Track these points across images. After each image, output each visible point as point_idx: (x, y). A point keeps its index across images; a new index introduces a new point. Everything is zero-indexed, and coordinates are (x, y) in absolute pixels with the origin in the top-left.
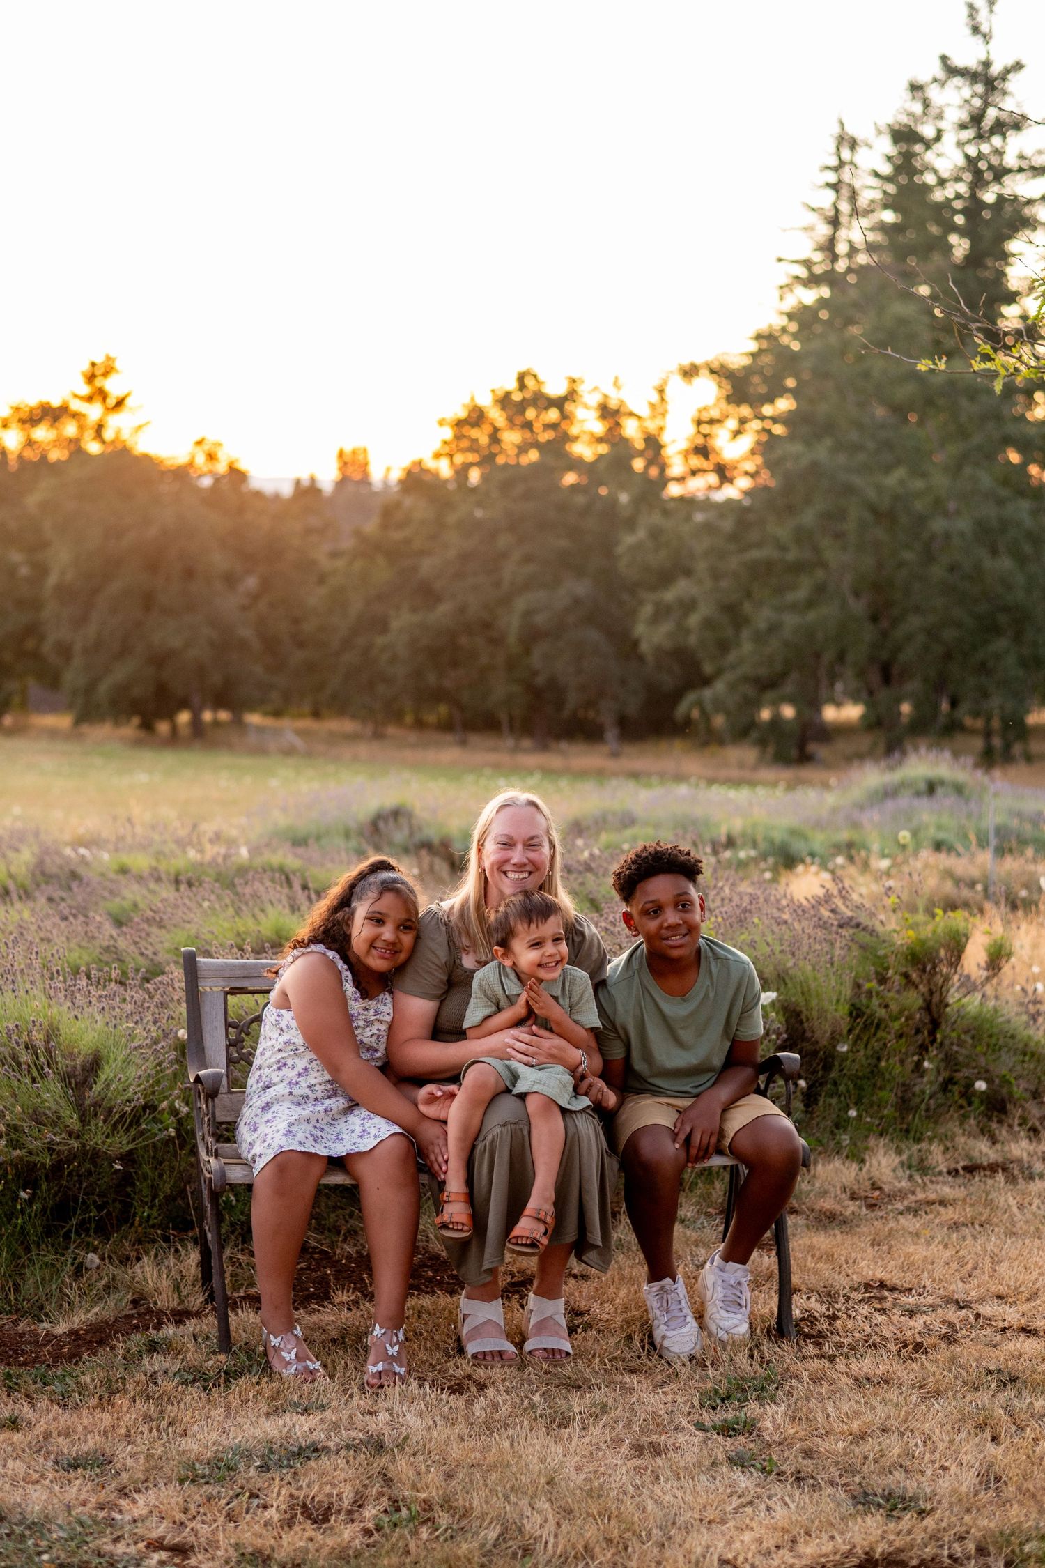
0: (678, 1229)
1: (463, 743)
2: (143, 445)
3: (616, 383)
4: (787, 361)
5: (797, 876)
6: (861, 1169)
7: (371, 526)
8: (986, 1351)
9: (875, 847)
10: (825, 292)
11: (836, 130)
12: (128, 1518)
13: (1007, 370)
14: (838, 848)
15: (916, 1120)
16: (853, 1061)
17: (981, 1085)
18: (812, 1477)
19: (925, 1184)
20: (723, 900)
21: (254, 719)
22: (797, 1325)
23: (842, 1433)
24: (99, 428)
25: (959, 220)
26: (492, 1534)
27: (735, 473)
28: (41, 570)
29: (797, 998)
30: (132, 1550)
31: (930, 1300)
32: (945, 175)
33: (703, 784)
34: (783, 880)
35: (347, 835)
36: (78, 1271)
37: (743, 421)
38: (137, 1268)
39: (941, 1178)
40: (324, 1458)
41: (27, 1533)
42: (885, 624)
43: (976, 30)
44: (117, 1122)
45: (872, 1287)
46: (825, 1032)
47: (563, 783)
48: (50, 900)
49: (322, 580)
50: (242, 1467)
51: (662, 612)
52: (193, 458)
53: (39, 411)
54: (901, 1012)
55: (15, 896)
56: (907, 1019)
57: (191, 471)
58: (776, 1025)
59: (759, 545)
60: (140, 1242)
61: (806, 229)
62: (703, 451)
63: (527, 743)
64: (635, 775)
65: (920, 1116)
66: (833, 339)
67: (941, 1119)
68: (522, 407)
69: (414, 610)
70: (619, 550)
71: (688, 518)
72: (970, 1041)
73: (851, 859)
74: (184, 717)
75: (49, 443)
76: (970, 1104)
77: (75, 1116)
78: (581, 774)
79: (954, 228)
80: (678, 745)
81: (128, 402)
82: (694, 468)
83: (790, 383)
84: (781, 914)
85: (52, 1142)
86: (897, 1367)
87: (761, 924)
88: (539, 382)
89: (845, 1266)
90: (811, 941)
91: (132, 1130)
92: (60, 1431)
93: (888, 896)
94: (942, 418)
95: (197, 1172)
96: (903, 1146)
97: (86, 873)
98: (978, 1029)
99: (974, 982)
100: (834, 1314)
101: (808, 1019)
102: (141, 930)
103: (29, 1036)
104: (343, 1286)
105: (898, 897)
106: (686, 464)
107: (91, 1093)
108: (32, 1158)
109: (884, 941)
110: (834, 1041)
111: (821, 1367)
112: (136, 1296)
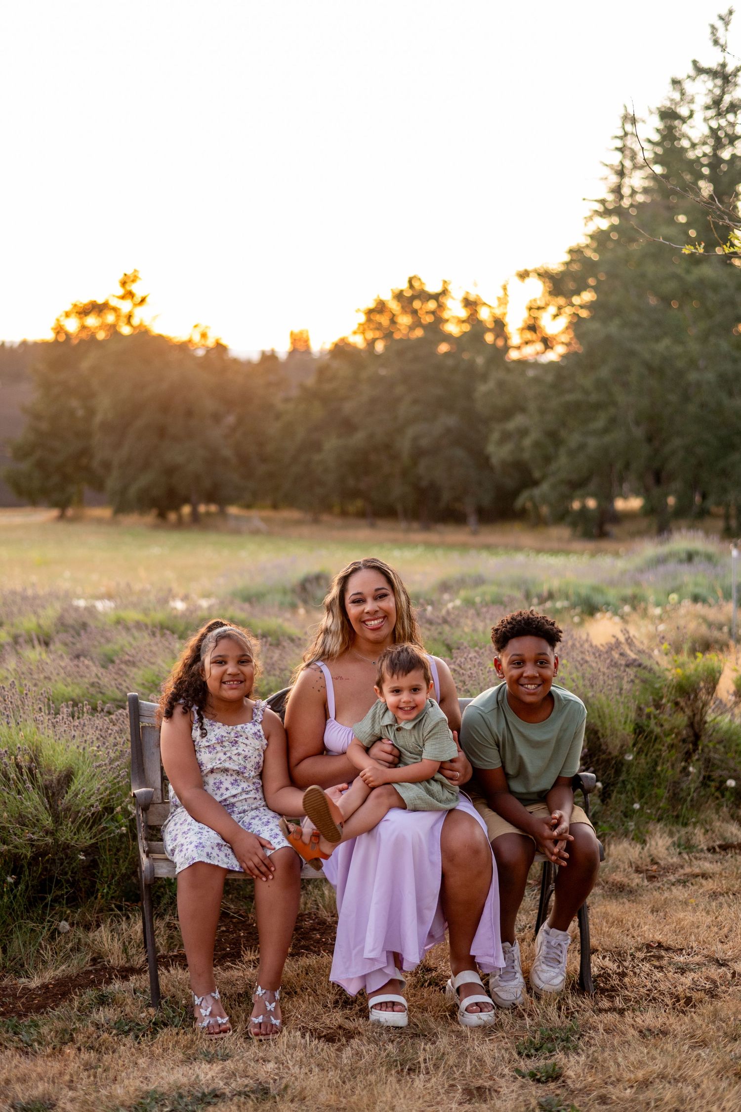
1: (372, 526)
2: (158, 328)
4: (590, 267)
5: (596, 621)
6: (643, 849)
7: (310, 381)
9: (652, 598)
10: (615, 220)
11: (622, 112)
14: (625, 600)
15: (684, 809)
16: (637, 767)
17: (731, 783)
19: (691, 860)
21: (233, 510)
22: (595, 981)
23: (629, 1080)
24: (129, 317)
25: (706, 171)
27: (555, 343)
28: (91, 412)
29: (594, 721)
31: (697, 959)
32: (696, 141)
33: (533, 554)
34: (587, 625)
35: (285, 592)
36: (54, 934)
37: (560, 308)
38: (97, 933)
39: (703, 855)
40: (220, 1105)
42: (656, 443)
43: (716, 42)
44: (84, 821)
45: (653, 947)
46: (616, 746)
47: (440, 553)
48: (65, 644)
49: (278, 416)
51: (506, 437)
52: (192, 336)
53: (89, 306)
54: (672, 730)
55: (36, 642)
56: (677, 735)
57: (190, 346)
59: (571, 391)
60: (100, 911)
61: (602, 179)
62: (533, 328)
63: (415, 525)
64: (488, 547)
65: (687, 807)
66: (620, 252)
67: (702, 808)
68: (413, 298)
69: (340, 437)
70: (477, 395)
71: (523, 373)
72: (722, 749)
73: (634, 608)
74: (186, 510)
75: (97, 328)
76: (723, 796)
77: (50, 819)
78: (451, 547)
79: (702, 176)
80: (517, 527)
81: (147, 299)
82: (527, 340)
83: (592, 281)
84: (583, 656)
85: (31, 840)
86: (672, 1020)
87: (568, 665)
88: (422, 283)
89: (632, 930)
90: (606, 678)
91: (94, 828)
92: (18, 1078)
93: (662, 644)
94: (695, 304)
95: (137, 863)
96: (674, 829)
97: (92, 623)
98: (729, 740)
99: (725, 705)
100: (623, 971)
101: (603, 736)
102: (121, 669)
103: (16, 759)
104: (251, 947)
105: (670, 644)
106: (522, 338)
107: (63, 801)
108: (18, 851)
109: (659, 677)
110: (622, 753)
111: (613, 1020)
112: (95, 955)
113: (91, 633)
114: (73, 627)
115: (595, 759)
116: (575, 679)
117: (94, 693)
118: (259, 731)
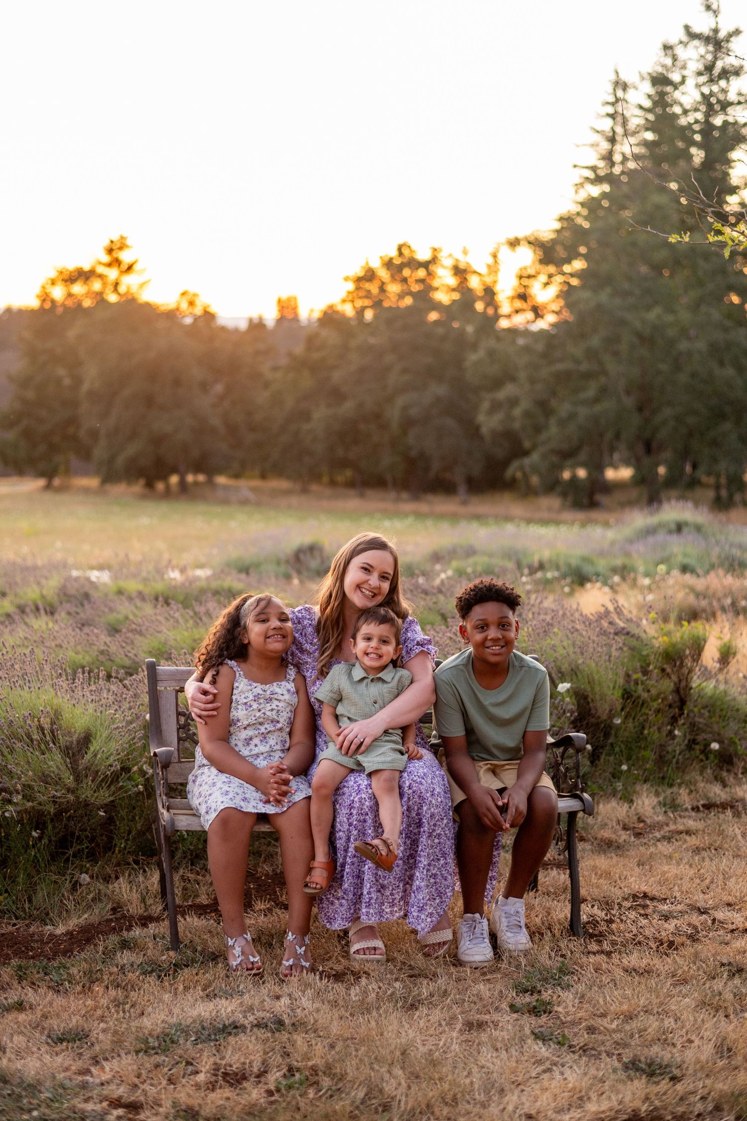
1: (362, 496)
2: (146, 296)
3: (465, 252)
4: (580, 234)
5: (586, 591)
6: (630, 807)
7: (299, 349)
8: (720, 948)
9: (641, 569)
10: (606, 188)
11: (613, 77)
12: (98, 1081)
13: (733, 241)
14: (614, 570)
15: (670, 771)
16: (625, 730)
17: (715, 746)
18: (595, 1049)
19: (676, 818)
20: (533, 613)
21: (221, 480)
22: (584, 927)
23: (615, 1013)
24: (116, 285)
25: (698, 137)
26: (361, 1094)
27: (545, 311)
28: (78, 381)
29: (584, 686)
30: (98, 1107)
31: (680, 907)
32: (688, 107)
33: (523, 524)
34: (577, 595)
35: (278, 563)
36: (75, 885)
37: (550, 276)
38: (116, 885)
39: (687, 814)
40: (241, 1034)
41: (24, 1093)
42: (647, 413)
43: (708, 8)
44: (102, 781)
45: (638, 898)
46: (605, 710)
47: (429, 523)
48: (69, 613)
49: (267, 385)
50: (181, 1041)
51: (495, 407)
52: (179, 304)
53: (76, 274)
54: (658, 695)
55: (42, 612)
56: (663, 700)
57: (178, 313)
58: (570, 707)
59: (562, 360)
60: (118, 864)
61: (592, 145)
62: (523, 297)
63: (405, 495)
64: (478, 517)
65: (672, 770)
66: (612, 220)
67: (687, 770)
68: (401, 267)
69: (329, 406)
70: (468, 364)
71: (514, 342)
72: (707, 714)
73: (624, 578)
74: (174, 479)
75: (83, 295)
76: (707, 759)
77: (71, 777)
78: (441, 517)
79: (694, 143)
80: (507, 497)
81: (135, 267)
82: (517, 308)
83: (583, 250)
84: (574, 625)
86: (656, 961)
87: (560, 633)
88: (412, 251)
89: (619, 882)
90: (595, 645)
91: (112, 786)
93: (649, 613)
94: (686, 272)
95: (156, 818)
96: (660, 790)
97: (94, 594)
98: (713, 705)
99: (710, 672)
100: (611, 918)
101: (593, 701)
102: (127, 638)
103: (39, 721)
104: (261, 897)
105: (657, 614)
106: (512, 306)
107: (84, 761)
108: (41, 807)
109: (646, 645)
110: (611, 716)
111: (601, 960)
112: (115, 905)
113: (94, 603)
114: (75, 597)
115: (584, 723)
116: (566, 647)
117: (104, 660)
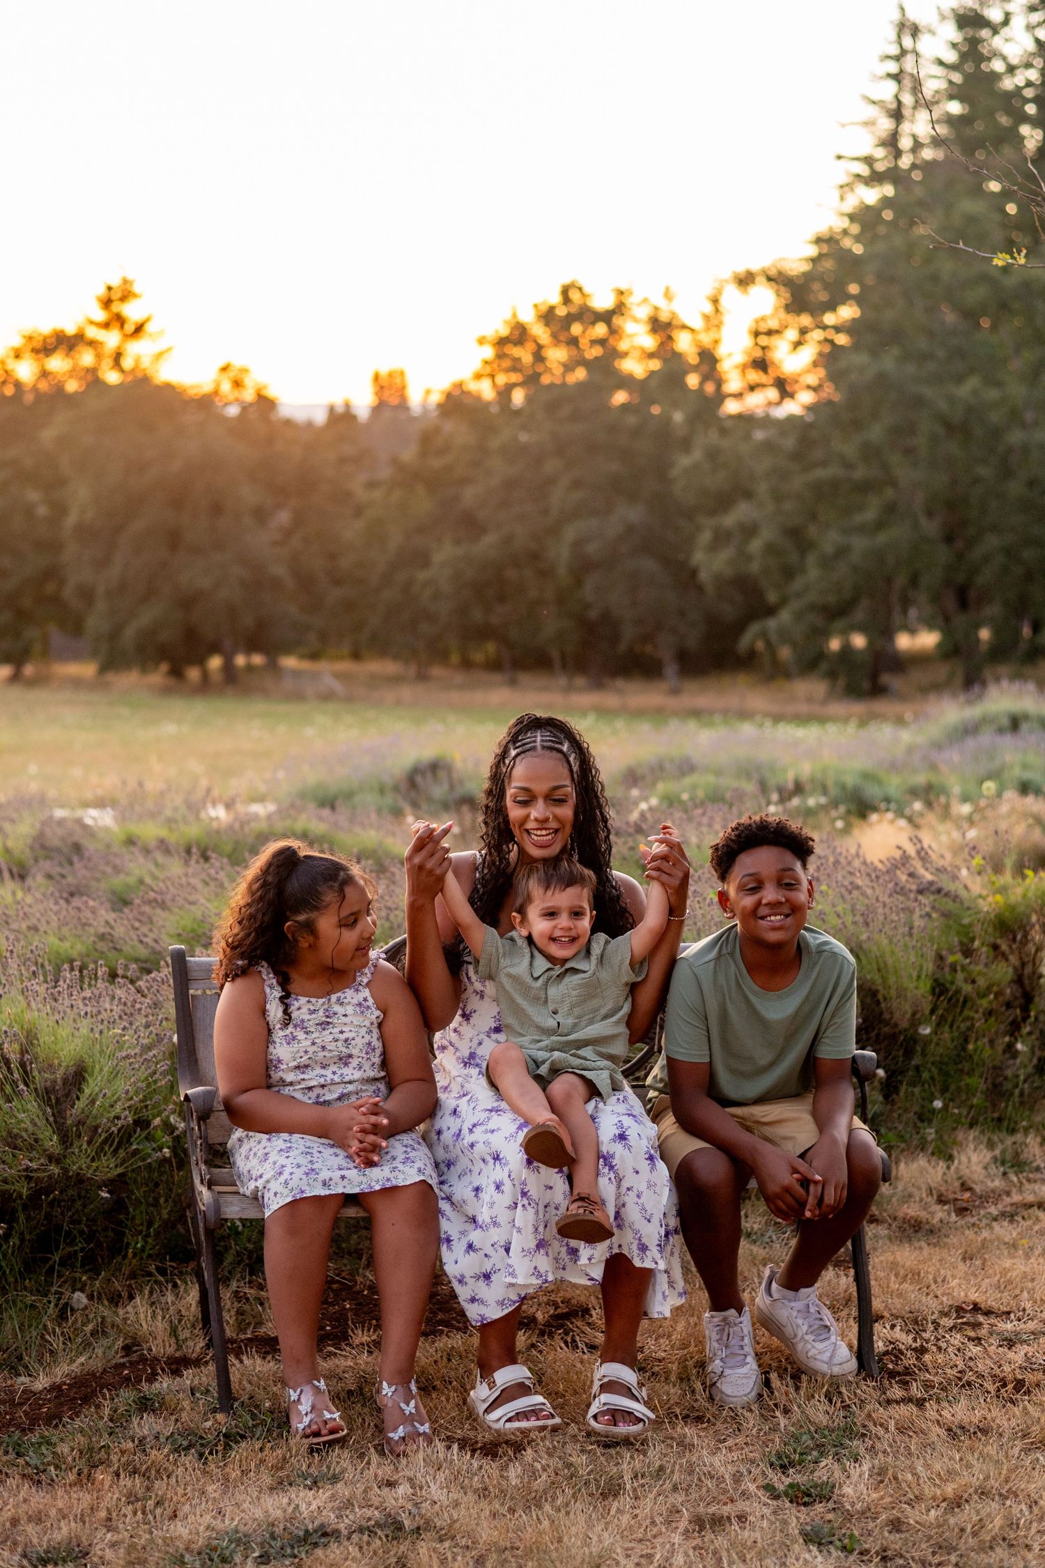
0: (744, 1246)
1: (513, 683)
2: (166, 374)
3: (668, 295)
4: (850, 265)
5: (871, 825)
6: (948, 1168)
7: (408, 454)
9: (956, 790)
10: (889, 190)
11: (896, 16)
14: (914, 793)
15: (1010, 1108)
16: (937, 1044)
18: (901, 1556)
19: (1021, 1183)
21: (289, 662)
22: (880, 1360)
23: (934, 1498)
24: (118, 357)
25: (1031, 109)
27: (796, 387)
28: (60, 510)
29: (872, 976)
31: (1031, 1325)
32: (1015, 61)
33: (768, 723)
34: (856, 832)
35: (382, 791)
36: (64, 1312)
37: (803, 331)
38: (129, 1308)
39: (1039, 1176)
40: (334, 1546)
42: (960, 544)
44: (105, 1142)
45: (965, 1311)
46: (906, 1013)
47: (620, 724)
48: (49, 877)
49: (358, 512)
50: (238, 1559)
51: (721, 538)
52: (218, 385)
53: (53, 340)
54: (989, 988)
55: (6, 874)
56: (996, 997)
57: (217, 399)
59: (823, 464)
60: (133, 1276)
61: (865, 123)
62: (761, 364)
63: (580, 681)
64: (696, 713)
65: (1014, 1106)
66: (898, 241)
67: (1036, 1107)
68: (567, 322)
69: (457, 542)
70: (675, 472)
71: (748, 437)
73: (929, 805)
74: (215, 662)
75: (65, 374)
77: (55, 1138)
78: (639, 714)
79: (1026, 119)
80: (742, 679)
81: (149, 328)
82: (752, 383)
83: (854, 289)
84: (853, 878)
85: (27, 1169)
86: (995, 1412)
87: (830, 892)
88: (584, 295)
89: (933, 1286)
90: (887, 910)
91: (121, 1151)
92: (30, 1516)
93: (973, 857)
94: (1017, 322)
95: (192, 1202)
96: (995, 1138)
97: (90, 846)
100: (922, 1346)
101: (885, 999)
102: (142, 913)
104: (363, 1323)
105: (984, 858)
106: (744, 379)
107: (74, 1111)
108: (8, 1187)
109: (969, 908)
110: (915, 1023)
111: (908, 1414)
112: (128, 1341)
113: (89, 860)
114: (59, 850)
115: (873, 1034)
116: (842, 914)
117: (105, 949)
118: (365, 1000)
